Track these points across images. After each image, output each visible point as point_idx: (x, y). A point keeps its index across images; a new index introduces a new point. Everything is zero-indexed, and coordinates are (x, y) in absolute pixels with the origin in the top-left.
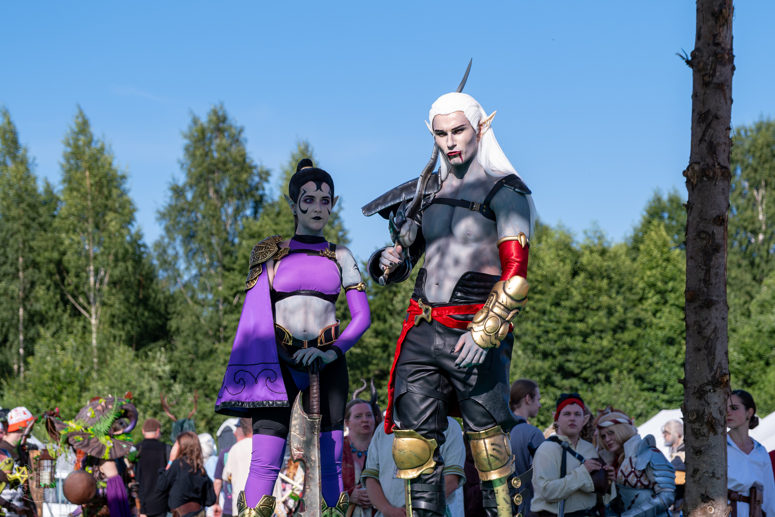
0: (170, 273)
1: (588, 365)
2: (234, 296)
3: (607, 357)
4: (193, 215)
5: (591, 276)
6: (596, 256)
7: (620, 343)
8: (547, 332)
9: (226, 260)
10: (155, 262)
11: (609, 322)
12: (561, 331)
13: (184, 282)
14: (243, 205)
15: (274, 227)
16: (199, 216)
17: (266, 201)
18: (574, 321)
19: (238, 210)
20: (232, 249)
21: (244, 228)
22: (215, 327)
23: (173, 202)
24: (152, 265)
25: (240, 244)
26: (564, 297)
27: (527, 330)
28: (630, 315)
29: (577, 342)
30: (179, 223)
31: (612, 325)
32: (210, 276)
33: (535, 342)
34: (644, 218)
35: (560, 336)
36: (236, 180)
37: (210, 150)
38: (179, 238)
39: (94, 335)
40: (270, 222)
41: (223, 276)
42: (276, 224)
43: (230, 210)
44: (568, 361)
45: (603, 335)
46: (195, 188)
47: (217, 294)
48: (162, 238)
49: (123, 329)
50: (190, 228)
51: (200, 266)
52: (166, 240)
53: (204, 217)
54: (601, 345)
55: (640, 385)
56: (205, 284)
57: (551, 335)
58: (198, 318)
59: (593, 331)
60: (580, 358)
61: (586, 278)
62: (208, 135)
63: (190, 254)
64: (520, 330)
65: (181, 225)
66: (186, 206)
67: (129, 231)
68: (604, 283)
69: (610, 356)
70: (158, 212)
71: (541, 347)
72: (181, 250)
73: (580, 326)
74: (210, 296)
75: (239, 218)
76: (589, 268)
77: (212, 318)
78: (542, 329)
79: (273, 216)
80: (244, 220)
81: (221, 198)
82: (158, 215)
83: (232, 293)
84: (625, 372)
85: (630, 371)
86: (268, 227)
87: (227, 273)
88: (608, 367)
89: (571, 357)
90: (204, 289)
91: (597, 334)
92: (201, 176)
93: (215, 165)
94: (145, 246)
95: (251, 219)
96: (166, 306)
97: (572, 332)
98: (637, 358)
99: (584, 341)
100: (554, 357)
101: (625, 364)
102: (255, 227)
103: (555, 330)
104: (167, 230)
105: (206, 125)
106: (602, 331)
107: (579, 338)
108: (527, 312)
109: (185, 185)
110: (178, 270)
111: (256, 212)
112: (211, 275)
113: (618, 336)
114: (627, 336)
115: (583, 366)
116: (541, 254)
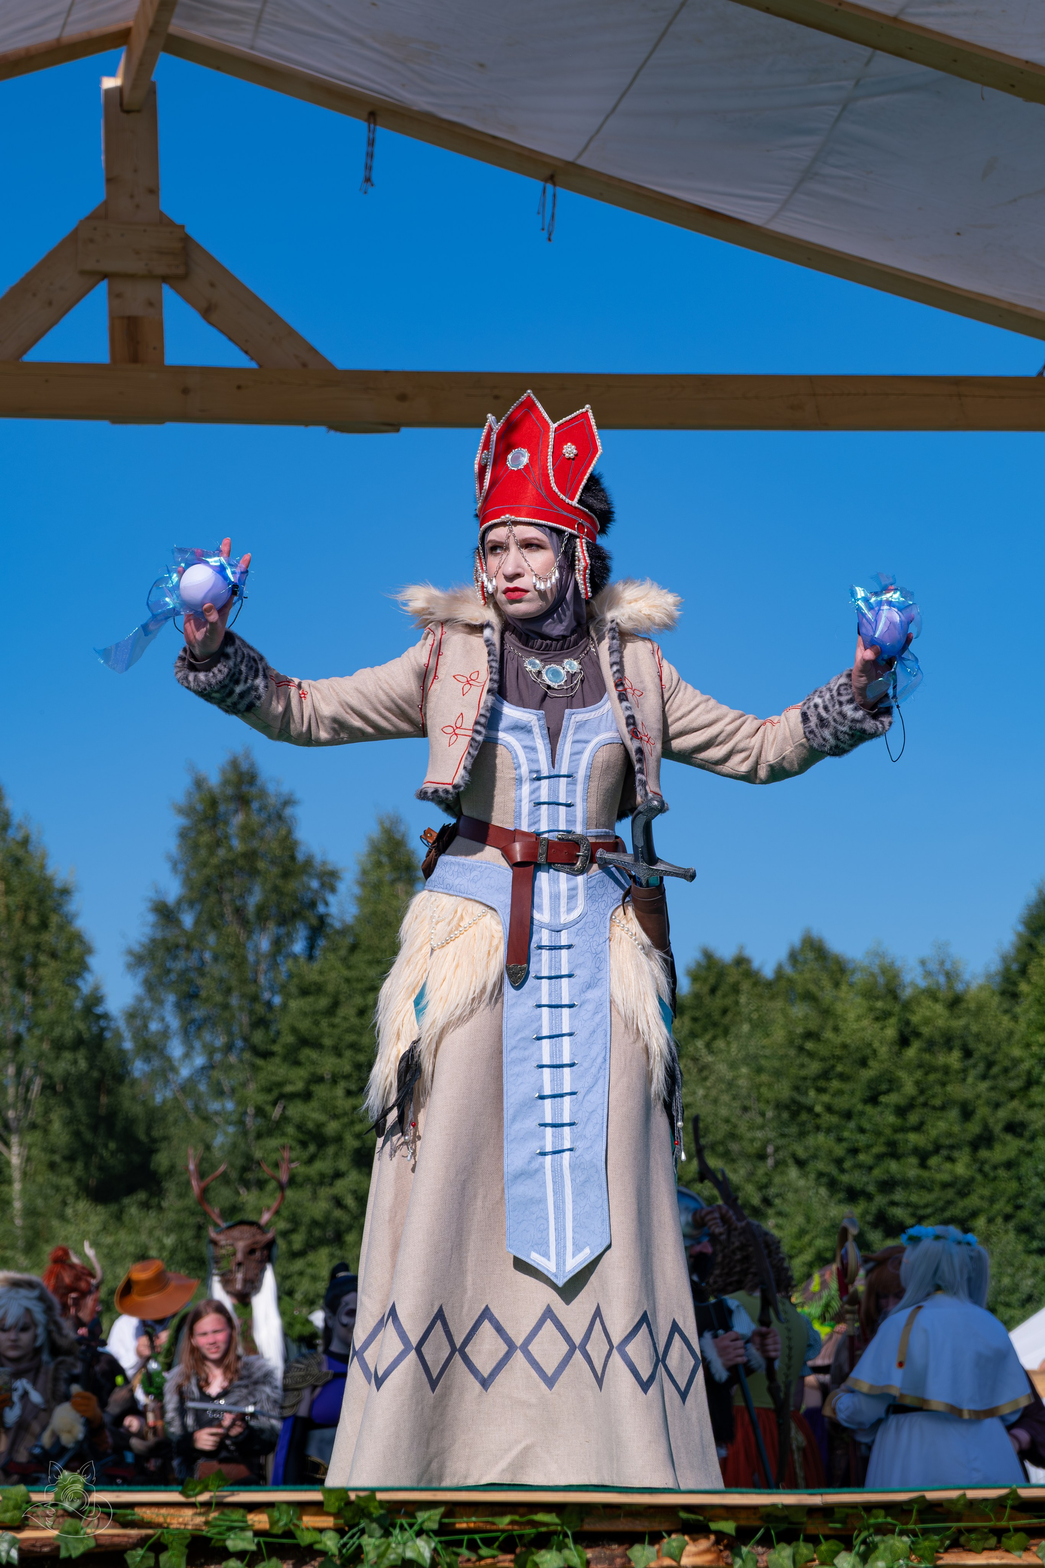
0: (156, 1063)
1: (929, 1211)
2: (274, 1104)
3: (963, 1194)
4: (195, 955)
5: (930, 1046)
6: (939, 1008)
7: (987, 1168)
8: (854, 1151)
9: (258, 1037)
10: (128, 1045)
11: (964, 1130)
12: (878, 1149)
13: (180, 1081)
14: (289, 935)
15: (346, 973)
16: (207, 956)
17: (331, 926)
18: (903, 1129)
19: (278, 945)
20: (270, 1016)
21: (291, 976)
22: (240, 1162)
23: (159, 935)
24: (121, 1051)
25: (284, 1006)
26: (884, 1087)
27: (818, 1148)
28: (1002, 1114)
29: (910, 1169)
30: (168, 971)
31: (968, 1137)
32: (228, 1068)
33: (833, 1170)
34: (1020, 935)
35: (880, 1157)
36: (276, 889)
37: (227, 837)
38: (171, 999)
39: (17, 1186)
40: (338, 964)
41: (255, 1068)
42: (349, 968)
43: (265, 944)
44: (893, 1204)
45: (956, 1154)
46: (198, 907)
47: (242, 1102)
48: (139, 999)
49: (70, 1172)
50: (190, 982)
51: (210, 1051)
52: (148, 1004)
53: (216, 958)
54: (951, 1172)
55: (1026, 1245)
56: (219, 1083)
57: (862, 1157)
58: (208, 1147)
59: (937, 1149)
60: (914, 1198)
61: (921, 1050)
62: (222, 808)
63: (192, 1029)
64: (806, 1148)
65: (173, 976)
66: (182, 941)
67: (77, 989)
68: (954, 1059)
69: (969, 1194)
70: (130, 952)
71: (845, 1178)
72: (174, 1023)
73: (913, 1138)
74: (230, 1105)
75: (280, 959)
76: (925, 1030)
77: (235, 1146)
78: (845, 1145)
79: (343, 952)
80: (290, 962)
81: (248, 922)
82: (130, 959)
83: (270, 1098)
84: (999, 1220)
85: (1007, 1218)
86: (333, 975)
87: (260, 1062)
88: (966, 1214)
89: (899, 1195)
90: (220, 1093)
91: (944, 1152)
92: (208, 883)
93: (233, 862)
94: (105, 1016)
95: (302, 960)
96: (149, 1128)
97: (900, 1151)
98: (1020, 1194)
99: (923, 1165)
100: (869, 1197)
101: (997, 1207)
102: (312, 973)
103: (869, 1147)
104: (150, 986)
105: (217, 791)
106: (952, 1147)
107: (913, 1160)
108: (818, 1115)
109: (179, 902)
110: (169, 1059)
111: (311, 946)
112: (231, 1067)
113: (984, 1153)
114: (998, 1154)
115: (921, 1212)
116: (839, 1007)
